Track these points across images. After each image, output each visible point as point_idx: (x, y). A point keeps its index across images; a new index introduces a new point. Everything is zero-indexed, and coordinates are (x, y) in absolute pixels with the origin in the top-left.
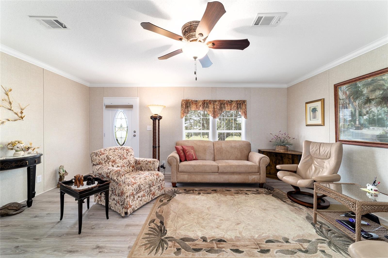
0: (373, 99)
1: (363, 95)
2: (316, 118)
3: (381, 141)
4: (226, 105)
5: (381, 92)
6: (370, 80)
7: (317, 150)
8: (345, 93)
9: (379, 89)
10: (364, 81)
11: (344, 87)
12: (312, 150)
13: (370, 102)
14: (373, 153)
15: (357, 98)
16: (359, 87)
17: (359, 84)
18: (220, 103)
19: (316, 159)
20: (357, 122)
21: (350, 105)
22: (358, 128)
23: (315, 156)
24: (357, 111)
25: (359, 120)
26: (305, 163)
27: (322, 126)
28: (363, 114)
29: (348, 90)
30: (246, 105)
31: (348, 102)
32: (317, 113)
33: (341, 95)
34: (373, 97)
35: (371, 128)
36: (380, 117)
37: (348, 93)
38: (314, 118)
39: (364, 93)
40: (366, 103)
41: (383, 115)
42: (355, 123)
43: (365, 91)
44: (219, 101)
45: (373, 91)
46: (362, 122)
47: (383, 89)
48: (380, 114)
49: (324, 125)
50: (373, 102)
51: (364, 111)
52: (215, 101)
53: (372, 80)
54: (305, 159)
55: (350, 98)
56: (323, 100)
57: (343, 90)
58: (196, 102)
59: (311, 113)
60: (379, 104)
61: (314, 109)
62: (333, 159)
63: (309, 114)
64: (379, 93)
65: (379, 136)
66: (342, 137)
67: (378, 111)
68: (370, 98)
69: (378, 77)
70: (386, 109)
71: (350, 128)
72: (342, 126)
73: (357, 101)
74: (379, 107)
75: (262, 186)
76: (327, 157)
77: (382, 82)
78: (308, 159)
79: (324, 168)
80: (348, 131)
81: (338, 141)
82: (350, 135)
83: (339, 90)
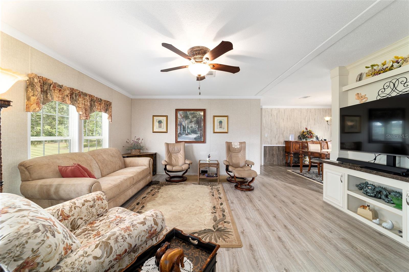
0: (193, 121)
1: (189, 119)
2: (161, 127)
3: (195, 140)
4: (96, 104)
5: (196, 119)
6: (192, 112)
8: (181, 115)
9: (195, 117)
10: (190, 112)
11: (181, 112)
12: (171, 148)
13: (192, 122)
14: (192, 146)
15: (187, 119)
16: (188, 114)
17: (188, 113)
18: (90, 99)
19: (173, 154)
20: (186, 132)
21: (184, 122)
22: (187, 135)
23: (172, 152)
24: (186, 126)
25: (187, 130)
26: (169, 157)
27: (166, 133)
28: (189, 128)
29: (182, 114)
30: (111, 107)
31: (182, 120)
32: (162, 124)
33: (179, 115)
34: (193, 120)
35: (192, 134)
36: (195, 129)
37: (182, 115)
38: (160, 127)
39: (190, 117)
40: (190, 123)
42: (185, 132)
44: (90, 96)
45: (193, 117)
46: (189, 132)
47: (197, 118)
48: (195, 128)
49: (167, 133)
50: (193, 123)
51: (190, 126)
52: (86, 95)
53: (193, 113)
54: (168, 155)
55: (183, 118)
56: (167, 116)
57: (180, 113)
58: (60, 88)
59: (158, 124)
60: (195, 124)
61: (160, 121)
62: (182, 152)
63: (156, 124)
64: (195, 119)
65: (195, 138)
66: (179, 140)
67: (195, 127)
68: (192, 120)
69: (195, 112)
70: (197, 126)
71: (183, 135)
72: (179, 133)
73: (186, 121)
74: (195, 125)
75: (150, 184)
76: (179, 152)
77: (196, 114)
78: (169, 154)
79: (178, 158)
80: (182, 136)
81: (177, 142)
82: (183, 138)
83: (178, 113)
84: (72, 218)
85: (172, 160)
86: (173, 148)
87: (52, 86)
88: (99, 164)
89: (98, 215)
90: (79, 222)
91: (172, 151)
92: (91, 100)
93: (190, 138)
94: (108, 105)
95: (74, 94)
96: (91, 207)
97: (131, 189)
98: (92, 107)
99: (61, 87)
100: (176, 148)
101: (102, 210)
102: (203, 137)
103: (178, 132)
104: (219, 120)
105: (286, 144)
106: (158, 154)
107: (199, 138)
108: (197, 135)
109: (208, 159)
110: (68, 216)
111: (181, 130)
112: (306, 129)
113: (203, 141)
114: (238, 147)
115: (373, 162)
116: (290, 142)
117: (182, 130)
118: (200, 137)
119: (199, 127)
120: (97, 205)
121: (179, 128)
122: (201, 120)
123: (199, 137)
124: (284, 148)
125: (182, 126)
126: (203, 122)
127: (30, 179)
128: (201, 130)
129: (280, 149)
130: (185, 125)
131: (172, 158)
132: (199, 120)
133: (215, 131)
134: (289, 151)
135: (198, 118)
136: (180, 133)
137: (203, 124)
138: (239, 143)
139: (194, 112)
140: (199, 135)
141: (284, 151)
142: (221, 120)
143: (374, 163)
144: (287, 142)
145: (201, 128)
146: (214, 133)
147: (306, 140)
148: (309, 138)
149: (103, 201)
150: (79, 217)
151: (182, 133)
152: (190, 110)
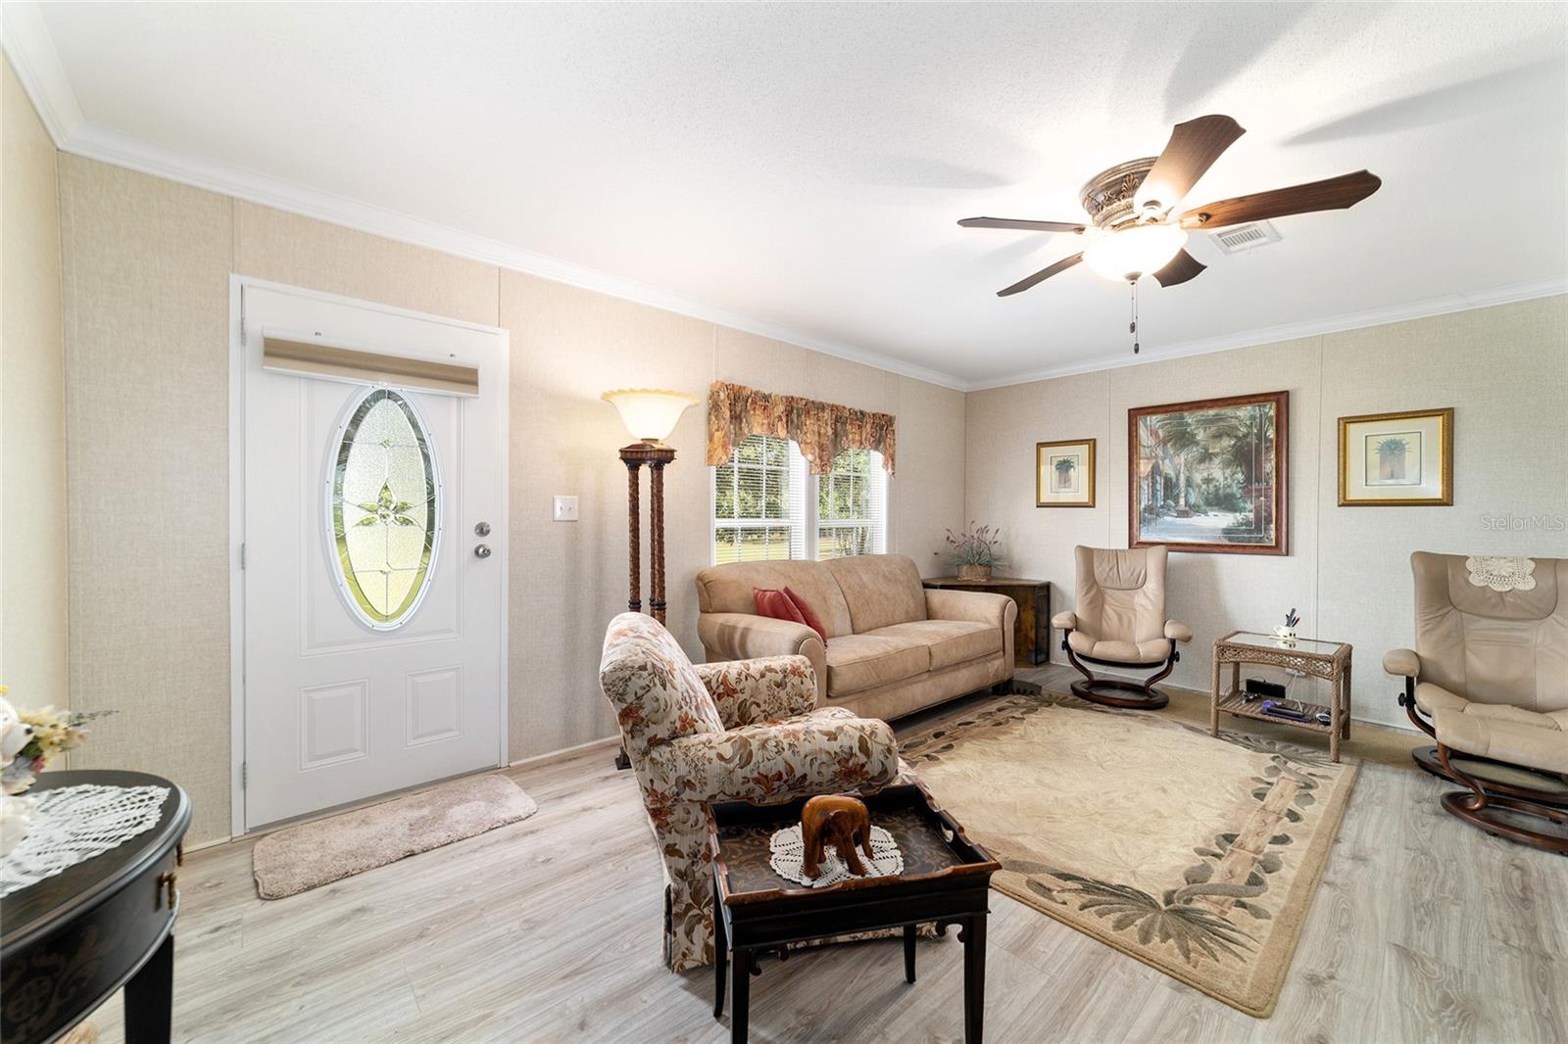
0: (1216, 455)
1: (1197, 443)
2: (1069, 487)
3: (1230, 540)
4: (849, 427)
5: (1233, 442)
6: (1211, 412)
8: (1154, 433)
9: (1229, 435)
10: (1200, 414)
11: (1154, 420)
12: (1100, 569)
13: (1211, 459)
14: (1212, 565)
15: (1183, 446)
16: (1189, 425)
17: (1190, 418)
18: (834, 416)
19: (1109, 591)
20: (1182, 501)
21: (1167, 461)
22: (1182, 514)
23: (1108, 584)
24: (1182, 475)
25: (1186, 496)
26: (1090, 603)
27: (1090, 507)
28: (1194, 485)
29: (1162, 427)
30: (893, 431)
31: (1161, 454)
32: (1073, 474)
33: (1143, 433)
34: (1217, 450)
35: (1211, 514)
36: (1228, 490)
37: (1161, 433)
38: (1064, 487)
39: (1198, 438)
40: (1202, 460)
41: (1235, 489)
42: (1177, 503)
43: (1201, 435)
44: (834, 408)
45: (1218, 436)
46: (1192, 501)
47: (1236, 437)
48: (1230, 486)
49: (1094, 506)
50: (1217, 461)
51: (1198, 478)
52: (822, 407)
53: (1217, 415)
54: (1086, 594)
55: (1165, 444)
56: (1092, 443)
57: (1148, 426)
58: (764, 401)
59: (1055, 474)
60: (1227, 464)
61: (1065, 462)
62: (1153, 586)
63: (1048, 472)
64: (1227, 442)
65: (1227, 531)
66: (1144, 537)
67: (1226, 479)
68: (1210, 451)
69: (1228, 411)
70: (1240, 477)
71: (1165, 514)
72: (1145, 509)
73: (1182, 455)
74: (1228, 472)
75: (1002, 688)
76: (1138, 584)
77: (1234, 422)
78: (1092, 593)
79: (1135, 610)
80: (1160, 520)
81: (1134, 544)
82: (1162, 530)
83: (1141, 424)
84: (742, 697)
85: (1104, 614)
86: (1111, 569)
87: (750, 400)
88: (848, 598)
89: (792, 710)
90: (754, 711)
91: (1105, 580)
92: (836, 421)
93: (1199, 530)
94: (883, 426)
95: (795, 411)
96: (778, 685)
97: (920, 685)
98: (839, 439)
99: (766, 398)
100: (1123, 566)
101: (800, 700)
102: (1273, 526)
103: (1143, 506)
104: (1383, 439)
107: (1250, 532)
108: (1239, 517)
109: (1284, 631)
110: (734, 691)
111: (1154, 495)
113: (1274, 544)
114: (1529, 584)
117: (1161, 494)
118: (1260, 523)
119: (1248, 480)
120: (789, 685)
121: (1146, 488)
122: (1258, 445)
123: (1248, 523)
125: (1158, 478)
126: (1273, 456)
127: (710, 610)
128: (1259, 491)
130: (1172, 474)
131: (1107, 607)
132: (1249, 444)
133: (1352, 498)
135: (1245, 436)
136: (1150, 509)
137: (1273, 463)
138: (1532, 565)
139: (1223, 412)
140: (1251, 516)
142: (1398, 438)
145: (1258, 480)
146: (1346, 503)
149: (804, 679)
150: (752, 699)
151: (1162, 507)
152: (1203, 404)
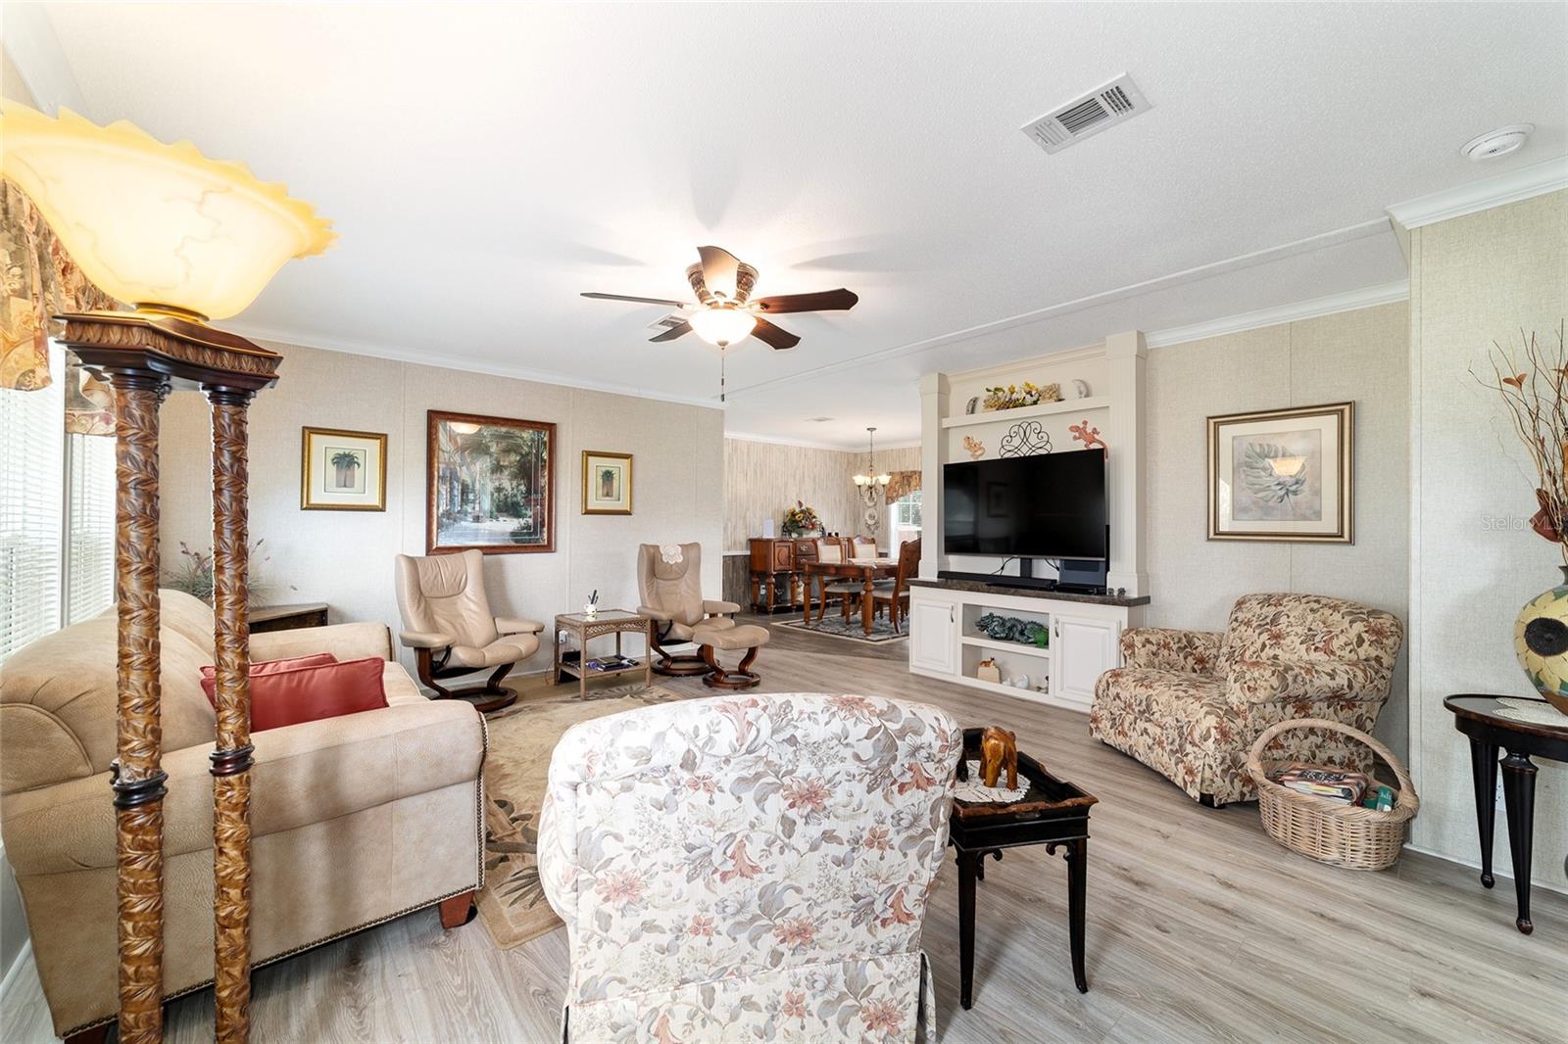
0: (506, 467)
1: (490, 455)
2: (352, 486)
3: (516, 541)
5: (518, 458)
6: (504, 429)
7: (436, 577)
8: (453, 439)
9: (515, 452)
11: (453, 426)
12: (426, 578)
13: (501, 471)
14: (500, 565)
15: (479, 456)
16: (485, 437)
17: (487, 430)
19: (436, 601)
20: (478, 508)
21: (464, 468)
22: (478, 519)
23: (434, 594)
24: (477, 483)
27: (381, 511)
28: (488, 492)
31: (459, 460)
32: (358, 472)
33: (442, 437)
34: (506, 463)
35: (501, 519)
36: (515, 499)
38: (345, 486)
39: (492, 450)
40: (494, 471)
41: (519, 498)
42: (473, 508)
43: (494, 449)
45: (507, 451)
46: (486, 507)
47: (521, 454)
48: (515, 496)
49: (385, 511)
50: (506, 473)
51: (491, 486)
53: (507, 432)
54: (418, 608)
55: (463, 452)
56: (382, 438)
57: (447, 431)
59: (332, 469)
60: (514, 477)
61: (345, 456)
62: (472, 591)
63: (322, 470)
64: (514, 458)
65: (513, 534)
66: (443, 541)
67: (513, 489)
68: (501, 463)
69: (516, 431)
70: (523, 488)
71: (461, 519)
72: (443, 515)
73: (478, 464)
74: (515, 483)
76: (459, 589)
77: (520, 441)
78: (423, 606)
79: (462, 616)
80: (456, 525)
81: (430, 550)
82: (461, 535)
83: (440, 428)
91: (431, 589)
93: (491, 534)
100: (445, 573)
102: (545, 529)
103: (441, 511)
104: (604, 469)
105: (752, 549)
106: (333, 610)
107: (530, 534)
108: (522, 521)
109: (591, 609)
111: (452, 500)
112: (800, 504)
113: (546, 543)
114: (680, 559)
115: (999, 573)
116: (769, 541)
117: (458, 500)
118: (532, 531)
119: (529, 491)
121: (444, 493)
122: (536, 463)
123: (528, 527)
124: (747, 561)
125: (456, 484)
126: (546, 473)
128: (536, 500)
129: (739, 563)
130: (469, 481)
131: (436, 617)
132: (530, 462)
133: (589, 508)
134: (762, 569)
135: (528, 454)
136: (448, 514)
137: (546, 478)
138: (680, 548)
139: (512, 431)
140: (531, 521)
141: (748, 570)
142: (611, 469)
143: (1001, 576)
144: (754, 543)
145: (536, 492)
146: (588, 512)
147: (800, 534)
148: (807, 528)
151: (459, 512)
152: (496, 421)
